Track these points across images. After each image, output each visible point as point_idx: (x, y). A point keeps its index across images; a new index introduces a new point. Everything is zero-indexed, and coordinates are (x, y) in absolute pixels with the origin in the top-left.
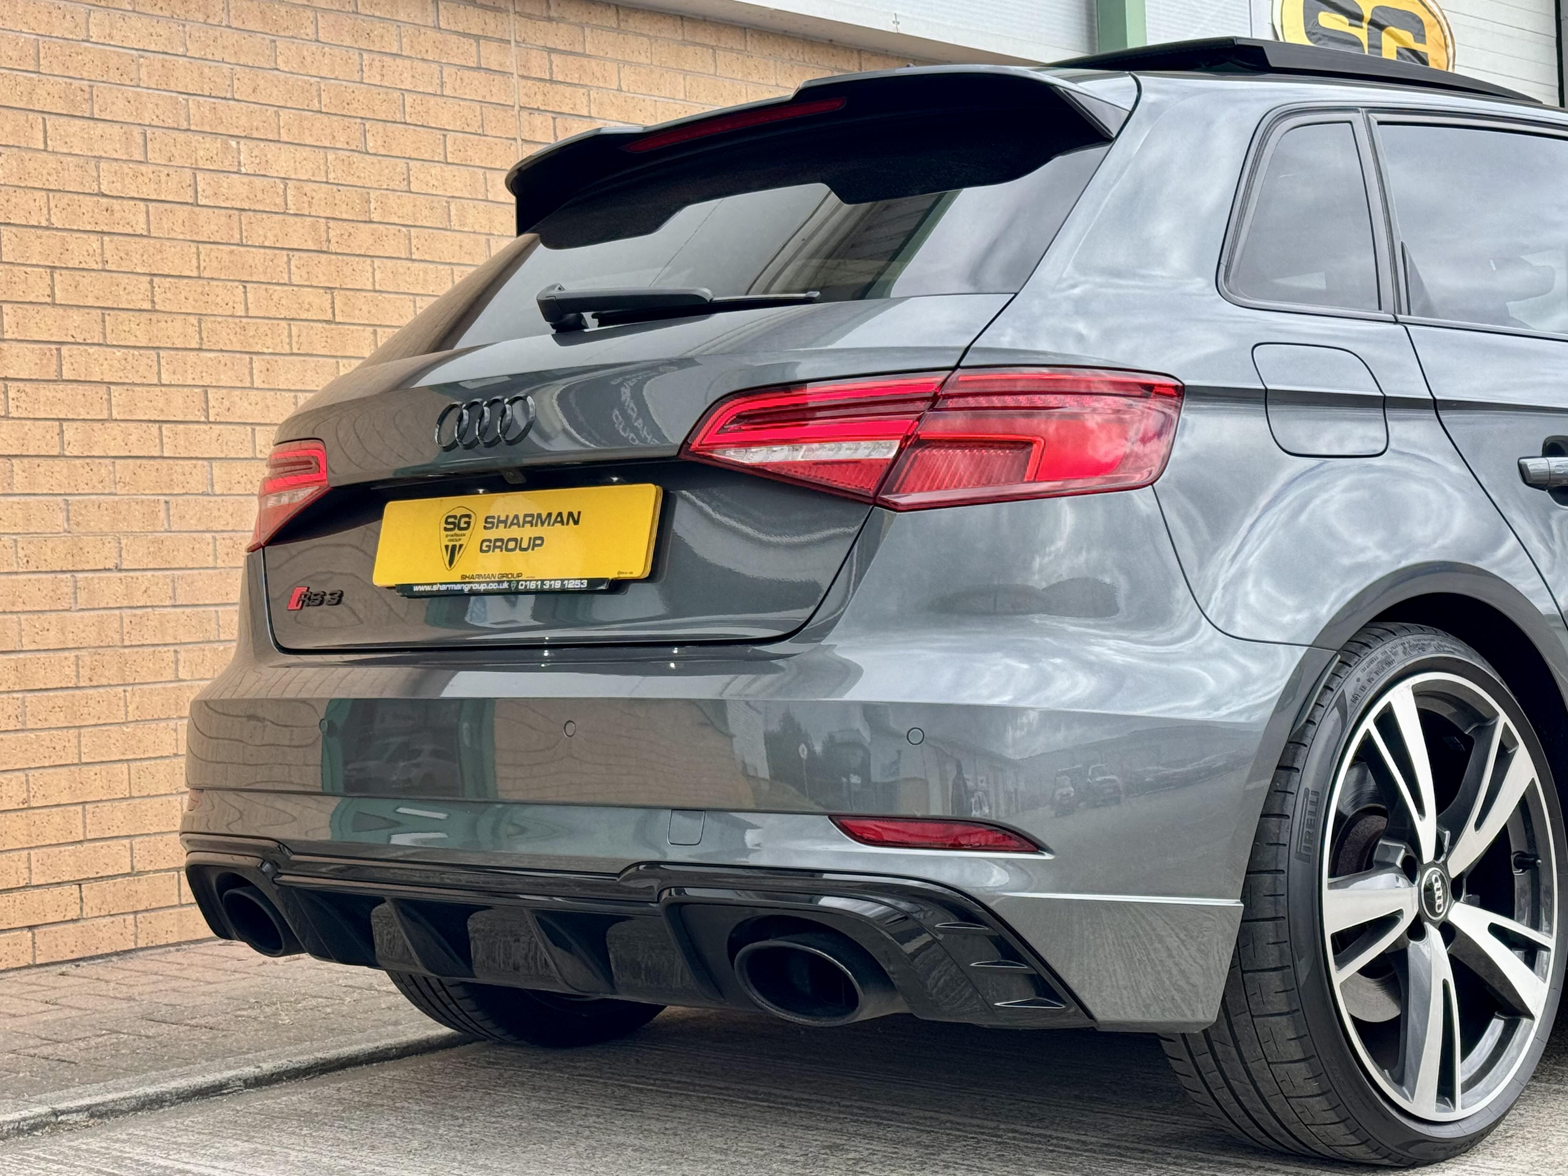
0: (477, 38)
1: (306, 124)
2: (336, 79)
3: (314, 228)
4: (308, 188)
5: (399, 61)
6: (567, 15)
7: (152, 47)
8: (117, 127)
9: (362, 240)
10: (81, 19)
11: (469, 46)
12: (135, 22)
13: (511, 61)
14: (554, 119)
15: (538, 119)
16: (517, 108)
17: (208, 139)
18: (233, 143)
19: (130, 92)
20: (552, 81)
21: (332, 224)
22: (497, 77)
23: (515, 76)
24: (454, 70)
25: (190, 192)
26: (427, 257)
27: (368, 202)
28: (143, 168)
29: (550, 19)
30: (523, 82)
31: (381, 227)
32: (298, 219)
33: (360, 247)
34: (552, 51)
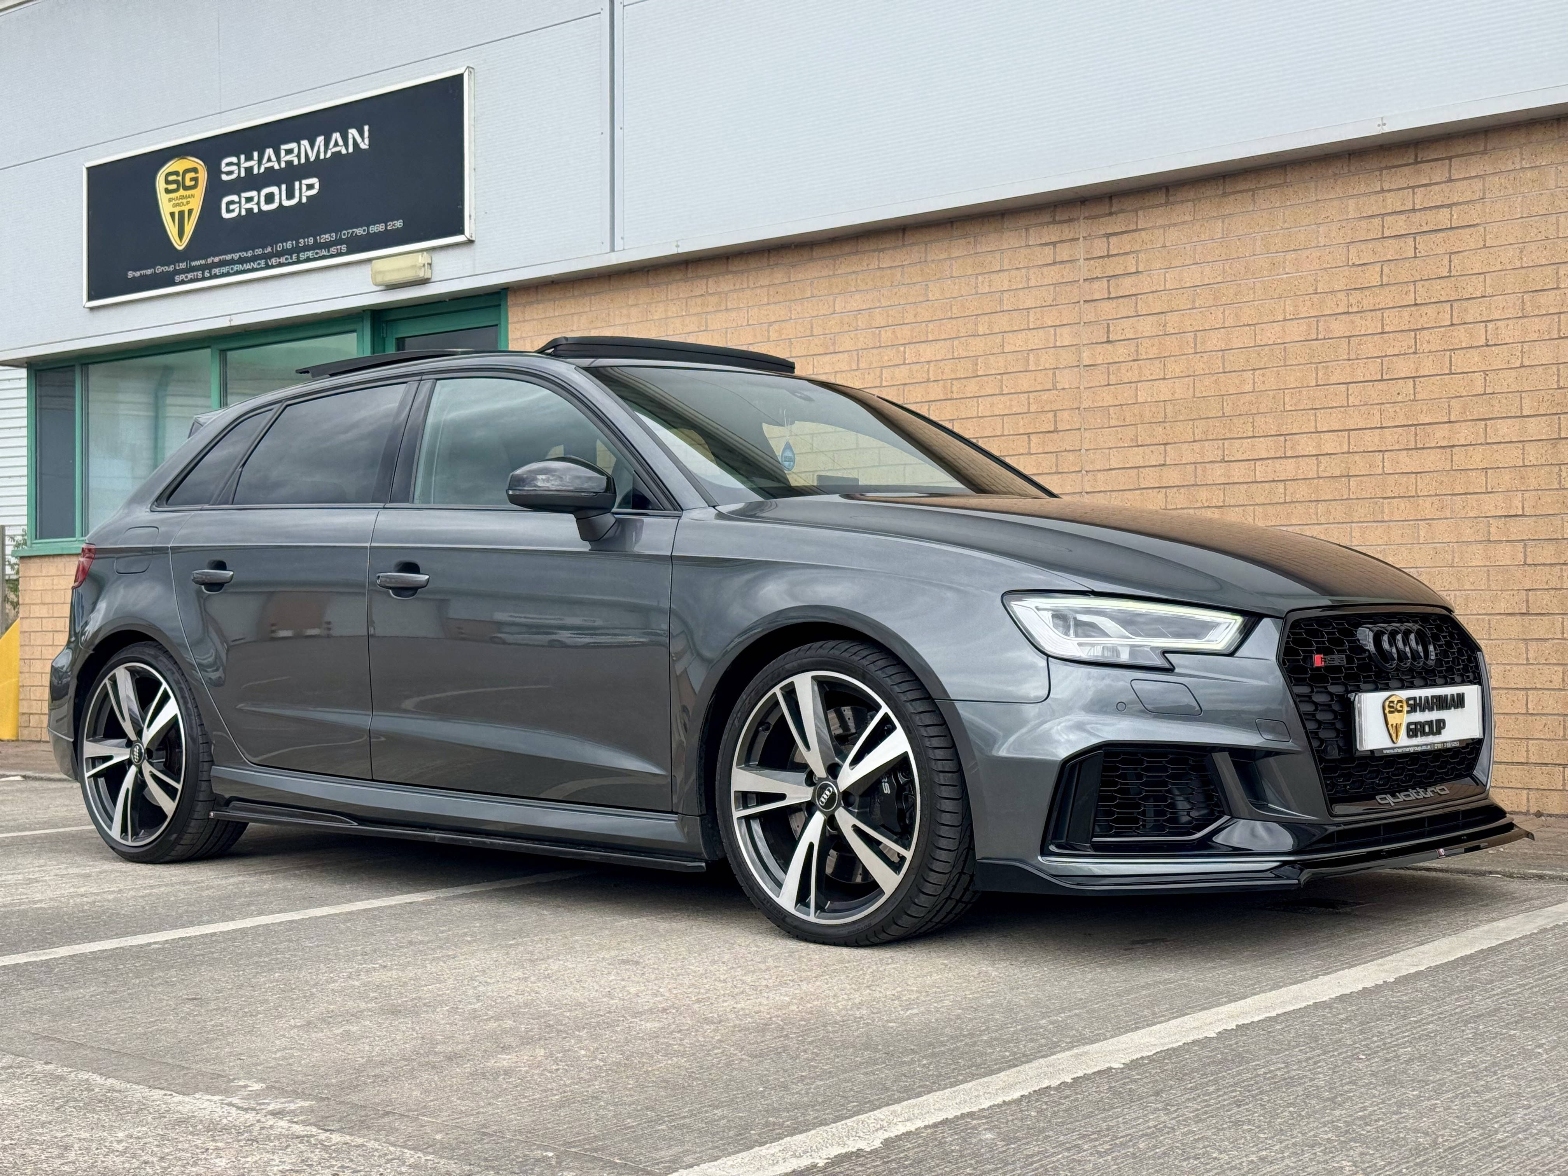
0: (1054, 244)
1: (942, 327)
2: (962, 296)
3: (945, 387)
4: (941, 364)
5: (1001, 274)
6: (1124, 207)
7: (864, 307)
8: (846, 355)
9: (972, 387)
10: (831, 303)
11: (1049, 250)
12: (857, 296)
13: (1080, 250)
14: (1108, 281)
15: (1096, 285)
16: (1082, 280)
17: (889, 348)
18: (902, 349)
19: (852, 334)
20: (1108, 256)
21: (954, 382)
22: (1069, 265)
23: (1082, 261)
24: (1035, 270)
25: (879, 380)
26: (1013, 391)
27: (977, 364)
28: (856, 373)
29: (1111, 214)
30: (1088, 262)
31: (985, 378)
32: (935, 383)
33: (971, 392)
34: (1108, 236)
